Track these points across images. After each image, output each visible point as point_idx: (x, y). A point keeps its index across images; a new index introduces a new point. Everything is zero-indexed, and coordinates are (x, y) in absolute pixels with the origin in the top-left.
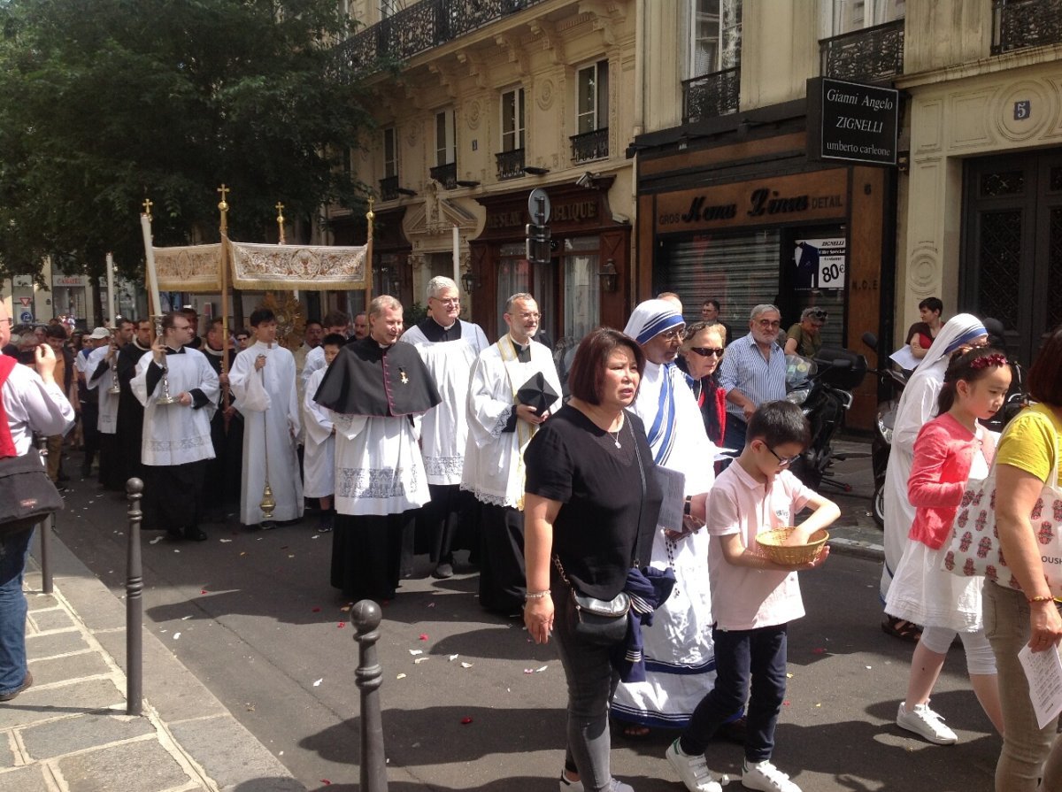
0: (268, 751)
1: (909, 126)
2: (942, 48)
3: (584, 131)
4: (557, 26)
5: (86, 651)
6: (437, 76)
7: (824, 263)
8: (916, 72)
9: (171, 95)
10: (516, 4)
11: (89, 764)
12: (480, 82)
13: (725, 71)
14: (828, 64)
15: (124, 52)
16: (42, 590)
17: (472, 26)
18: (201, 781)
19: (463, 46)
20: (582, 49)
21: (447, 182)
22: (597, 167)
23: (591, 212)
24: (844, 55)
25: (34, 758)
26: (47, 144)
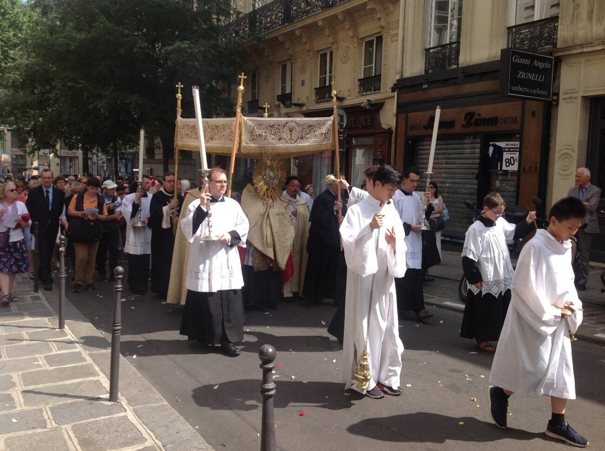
0: (190, 426)
1: (559, 78)
2: (581, 33)
3: (367, 76)
4: (354, 16)
5: (84, 363)
6: (283, 43)
7: (506, 156)
8: (565, 47)
9: (135, 49)
10: (331, 3)
11: (89, 429)
12: (307, 47)
13: (451, 44)
14: (512, 41)
15: (110, 25)
16: (58, 327)
17: (305, 15)
18: (153, 442)
19: (299, 26)
20: (368, 29)
21: (286, 103)
22: (373, 97)
23: (369, 123)
24: (522, 36)
25: (58, 424)
26: (63, 75)
